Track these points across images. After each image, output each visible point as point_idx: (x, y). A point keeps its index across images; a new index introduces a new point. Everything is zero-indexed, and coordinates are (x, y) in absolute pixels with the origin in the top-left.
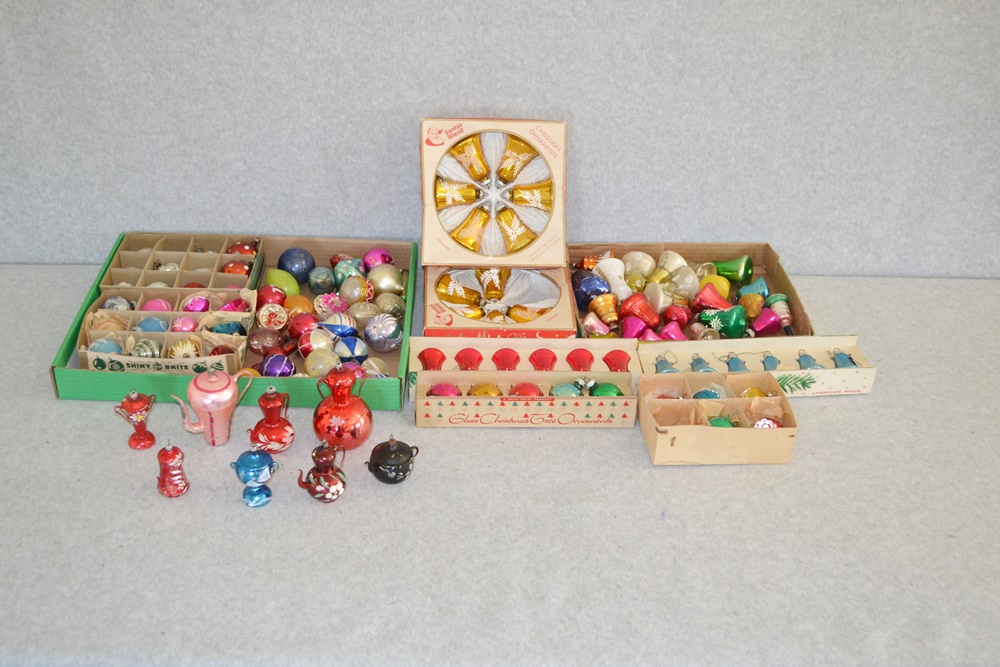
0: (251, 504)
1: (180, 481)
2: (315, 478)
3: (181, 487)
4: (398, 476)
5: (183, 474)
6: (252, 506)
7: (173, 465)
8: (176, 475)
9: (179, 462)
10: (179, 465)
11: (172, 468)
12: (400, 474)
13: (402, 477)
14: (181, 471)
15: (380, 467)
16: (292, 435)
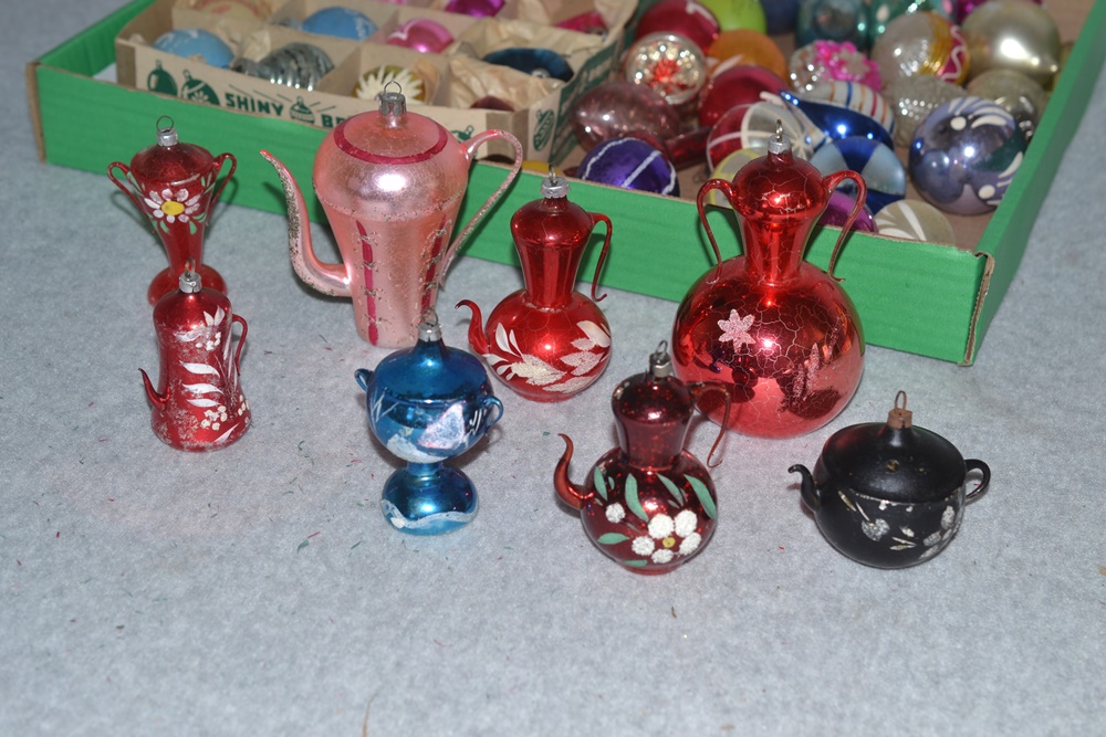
0: (399, 521)
1: (212, 403)
2: (611, 480)
3: (213, 422)
4: (896, 539)
5: (223, 383)
6: (401, 527)
7: (189, 340)
8: (199, 379)
9: (214, 339)
10: (210, 346)
11: (186, 351)
12: (904, 531)
13: (911, 545)
14: (218, 369)
15: (840, 493)
16: (597, 350)
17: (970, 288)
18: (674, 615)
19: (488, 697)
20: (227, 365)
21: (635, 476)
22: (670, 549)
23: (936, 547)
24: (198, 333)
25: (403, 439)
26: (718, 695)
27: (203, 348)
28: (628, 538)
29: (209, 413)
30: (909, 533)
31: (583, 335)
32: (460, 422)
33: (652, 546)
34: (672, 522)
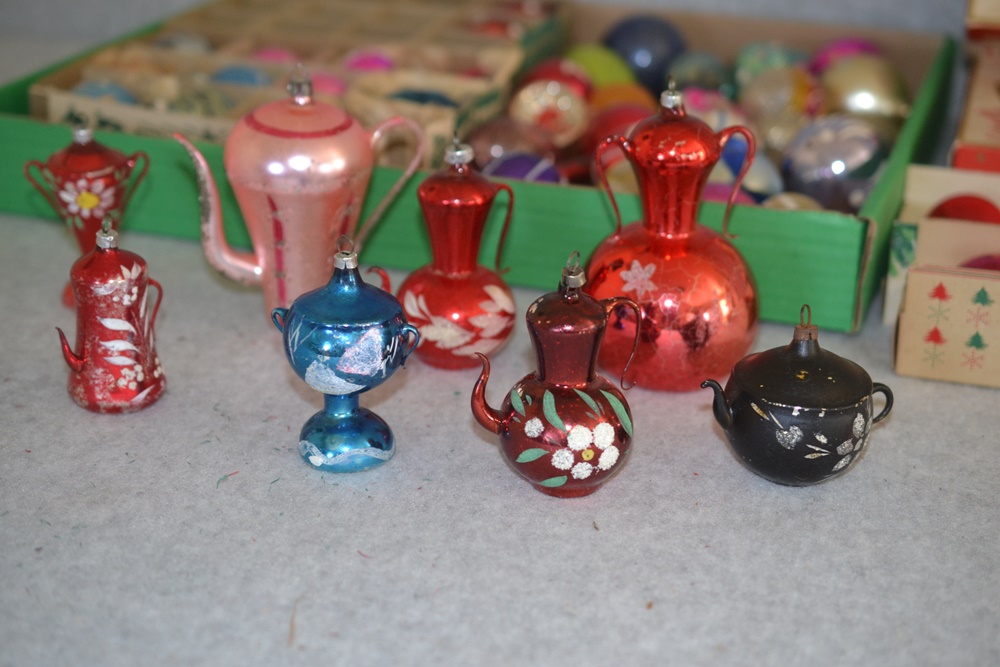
0: (317, 459)
1: (129, 361)
2: (528, 397)
3: (129, 381)
4: (810, 446)
5: (138, 339)
6: (319, 464)
7: (106, 293)
8: (116, 335)
9: (130, 293)
10: (127, 301)
11: (103, 305)
12: (818, 437)
13: (825, 453)
14: (134, 325)
15: (753, 404)
16: (504, 314)
17: (854, 253)
18: (596, 528)
19: (416, 596)
20: (143, 323)
21: (552, 391)
22: (589, 462)
23: (848, 458)
24: (115, 287)
25: (321, 365)
26: (647, 589)
27: (120, 302)
28: (547, 452)
29: (125, 371)
30: (823, 439)
31: (488, 297)
32: (378, 349)
33: (571, 459)
34: (591, 433)
